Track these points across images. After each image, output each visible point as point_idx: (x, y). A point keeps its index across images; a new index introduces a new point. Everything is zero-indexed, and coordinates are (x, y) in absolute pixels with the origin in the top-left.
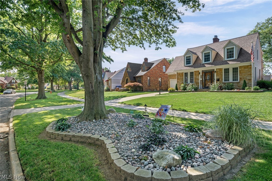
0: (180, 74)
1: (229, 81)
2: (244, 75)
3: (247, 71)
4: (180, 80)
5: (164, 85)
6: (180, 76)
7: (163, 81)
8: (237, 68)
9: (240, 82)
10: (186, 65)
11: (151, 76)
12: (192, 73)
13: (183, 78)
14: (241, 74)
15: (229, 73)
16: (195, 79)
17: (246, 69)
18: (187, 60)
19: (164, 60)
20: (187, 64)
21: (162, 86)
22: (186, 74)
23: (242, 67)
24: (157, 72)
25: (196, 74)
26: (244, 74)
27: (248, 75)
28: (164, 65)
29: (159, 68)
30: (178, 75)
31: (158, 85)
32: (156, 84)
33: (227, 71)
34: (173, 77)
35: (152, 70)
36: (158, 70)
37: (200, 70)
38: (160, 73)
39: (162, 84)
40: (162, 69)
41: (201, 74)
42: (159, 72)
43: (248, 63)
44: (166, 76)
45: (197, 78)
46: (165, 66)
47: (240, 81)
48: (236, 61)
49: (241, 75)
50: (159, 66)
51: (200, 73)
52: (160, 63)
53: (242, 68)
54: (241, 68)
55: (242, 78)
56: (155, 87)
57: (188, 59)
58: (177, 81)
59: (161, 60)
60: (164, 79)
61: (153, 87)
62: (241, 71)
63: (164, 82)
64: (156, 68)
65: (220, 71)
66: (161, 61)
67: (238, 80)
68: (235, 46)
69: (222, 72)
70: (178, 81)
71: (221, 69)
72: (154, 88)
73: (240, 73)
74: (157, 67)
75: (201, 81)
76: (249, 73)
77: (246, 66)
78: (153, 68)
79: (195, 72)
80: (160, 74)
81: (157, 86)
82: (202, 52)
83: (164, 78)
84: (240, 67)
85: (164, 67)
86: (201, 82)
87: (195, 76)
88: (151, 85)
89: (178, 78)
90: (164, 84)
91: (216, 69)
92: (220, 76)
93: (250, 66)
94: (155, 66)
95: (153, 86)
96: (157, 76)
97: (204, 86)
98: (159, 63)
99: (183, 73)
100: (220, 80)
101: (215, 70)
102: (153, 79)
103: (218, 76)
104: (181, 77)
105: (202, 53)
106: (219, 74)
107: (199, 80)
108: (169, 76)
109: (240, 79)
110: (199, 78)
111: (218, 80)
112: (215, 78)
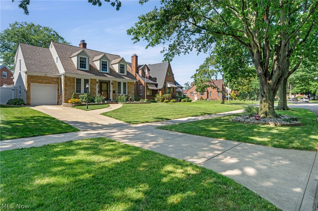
0: (71, 80)
1: (120, 93)
3: (132, 87)
4: (69, 88)
10: (79, 68)
12: (86, 81)
13: (74, 86)
14: (128, 89)
16: (91, 88)
18: (81, 61)
20: (80, 67)
22: (79, 80)
25: (93, 82)
26: (130, 89)
30: (66, 79)
33: (119, 84)
34: (41, 81)
37: (98, 78)
41: (98, 83)
45: (94, 87)
54: (128, 83)
58: (65, 89)
67: (126, 94)
68: (125, 64)
69: (117, 85)
75: (98, 91)
77: (131, 82)
79: (91, 79)
82: (100, 60)
86: (98, 93)
87: (91, 85)
91: (113, 81)
93: (133, 83)
100: (116, 92)
101: (111, 82)
103: (114, 89)
106: (115, 86)
107: (96, 90)
108: (31, 77)
109: (128, 92)
110: (96, 88)
111: (114, 92)
112: (112, 89)
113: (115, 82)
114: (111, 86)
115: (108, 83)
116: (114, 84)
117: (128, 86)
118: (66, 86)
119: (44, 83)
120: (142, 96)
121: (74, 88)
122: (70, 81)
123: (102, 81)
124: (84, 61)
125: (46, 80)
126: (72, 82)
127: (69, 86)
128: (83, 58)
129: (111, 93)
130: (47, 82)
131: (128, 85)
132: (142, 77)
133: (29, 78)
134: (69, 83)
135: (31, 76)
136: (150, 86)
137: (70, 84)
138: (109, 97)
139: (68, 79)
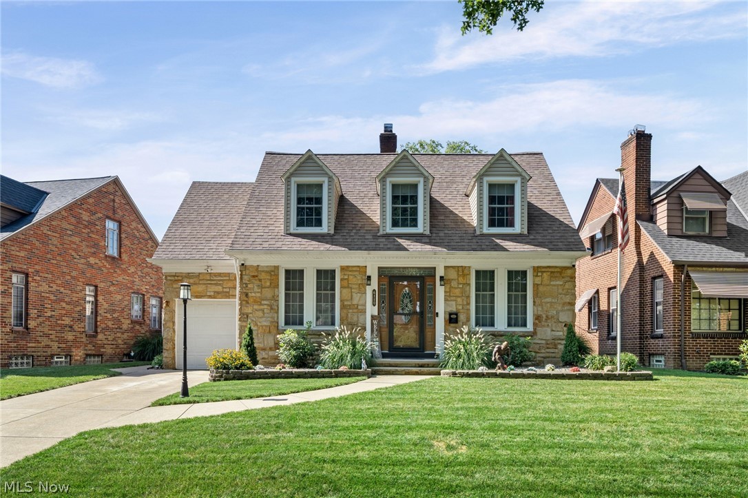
0: (263, 276)
1: (492, 325)
2: (548, 305)
3: (560, 291)
4: (256, 307)
5: (107, 328)
6: (261, 287)
7: (106, 306)
8: (524, 273)
9: (533, 334)
10: (294, 228)
11: (37, 267)
12: (326, 278)
13: (275, 298)
14: (538, 301)
15: (493, 291)
16: (343, 307)
17: (558, 283)
18: (300, 201)
19: (111, 189)
20: (300, 223)
21: (100, 336)
22: (294, 278)
23: (542, 272)
24: (75, 250)
25: (352, 280)
26: (548, 300)
27: (564, 304)
28: (110, 214)
29: (86, 227)
30: (245, 277)
31: (75, 327)
32: (67, 321)
33: (485, 279)
35: (45, 230)
36: (77, 240)
37: (373, 261)
38: (92, 260)
39: (101, 326)
40: (103, 236)
41: (375, 284)
42: (86, 250)
43: (564, 258)
44: (120, 279)
45: (355, 302)
46: (116, 224)
47: (535, 329)
48: (527, 243)
49: (541, 305)
50: (85, 216)
51: (369, 278)
52: (91, 200)
53: (545, 274)
54: (540, 274)
55: (544, 316)
56: (61, 340)
57: (310, 200)
58: (241, 314)
59: (94, 186)
60: (110, 293)
61: (45, 341)
62: (541, 289)
63: (108, 315)
64: (65, 225)
65: (461, 279)
66: (99, 190)
67: (525, 325)
68: (519, 179)
69: (469, 285)
70: (248, 310)
71: (466, 272)
72: (55, 345)
73: (536, 294)
74: (73, 220)
75: (373, 317)
76: (567, 299)
77: (556, 267)
78: (51, 218)
79: (343, 269)
80: (91, 266)
81: (70, 336)
82: (384, 177)
83: (112, 289)
84: (537, 270)
85: (110, 225)
86: (372, 324)
87: (345, 291)
88: (32, 324)
89: (247, 295)
90: (110, 324)
91: (446, 268)
92: (459, 299)
93: (569, 272)
94: (65, 209)
95: (48, 336)
96: (74, 273)
97: (386, 344)
98: (84, 199)
99: (277, 268)
100: (462, 317)
101: (440, 272)
102: (45, 287)
103: (454, 303)
104: (268, 293)
105: (383, 180)
106: (457, 292)
107: (364, 312)
108: (173, 278)
109: (537, 318)
110: (365, 305)
111: (453, 319)
112: (441, 307)
113: (463, 271)
114: (440, 292)
115: (424, 280)
116: (454, 284)
117: (536, 286)
118: (247, 303)
119: (210, 297)
120: (661, 337)
121: (274, 309)
122: (260, 280)
123: (396, 273)
124: (314, 196)
125: (216, 284)
126: (268, 284)
127: (258, 302)
128: (309, 186)
129: (440, 322)
130: (218, 293)
131: (538, 281)
132: (669, 235)
133: (169, 282)
134: (256, 289)
135: (174, 276)
136: (703, 281)
137: (259, 295)
138: (428, 344)
139: (254, 276)
